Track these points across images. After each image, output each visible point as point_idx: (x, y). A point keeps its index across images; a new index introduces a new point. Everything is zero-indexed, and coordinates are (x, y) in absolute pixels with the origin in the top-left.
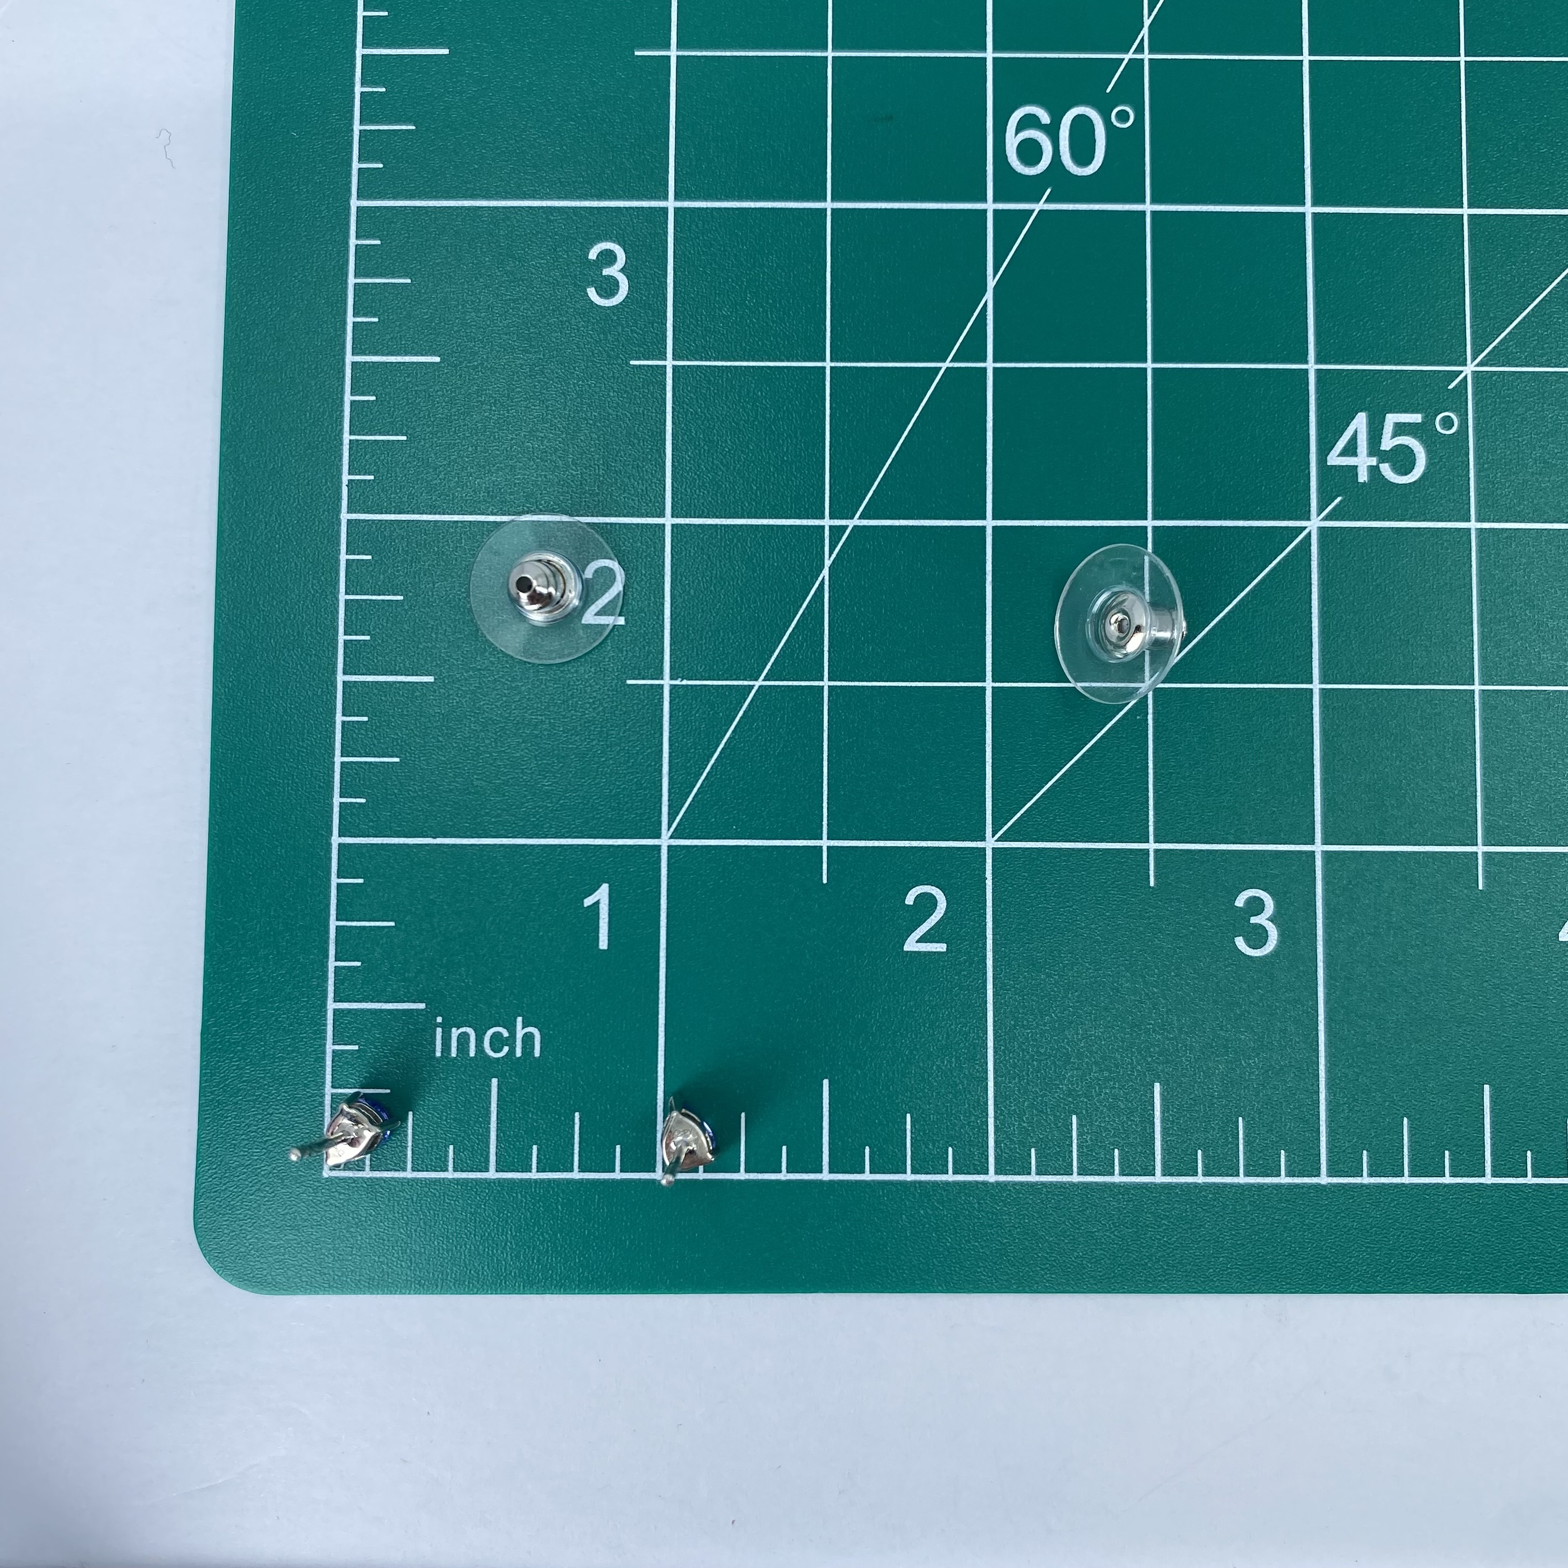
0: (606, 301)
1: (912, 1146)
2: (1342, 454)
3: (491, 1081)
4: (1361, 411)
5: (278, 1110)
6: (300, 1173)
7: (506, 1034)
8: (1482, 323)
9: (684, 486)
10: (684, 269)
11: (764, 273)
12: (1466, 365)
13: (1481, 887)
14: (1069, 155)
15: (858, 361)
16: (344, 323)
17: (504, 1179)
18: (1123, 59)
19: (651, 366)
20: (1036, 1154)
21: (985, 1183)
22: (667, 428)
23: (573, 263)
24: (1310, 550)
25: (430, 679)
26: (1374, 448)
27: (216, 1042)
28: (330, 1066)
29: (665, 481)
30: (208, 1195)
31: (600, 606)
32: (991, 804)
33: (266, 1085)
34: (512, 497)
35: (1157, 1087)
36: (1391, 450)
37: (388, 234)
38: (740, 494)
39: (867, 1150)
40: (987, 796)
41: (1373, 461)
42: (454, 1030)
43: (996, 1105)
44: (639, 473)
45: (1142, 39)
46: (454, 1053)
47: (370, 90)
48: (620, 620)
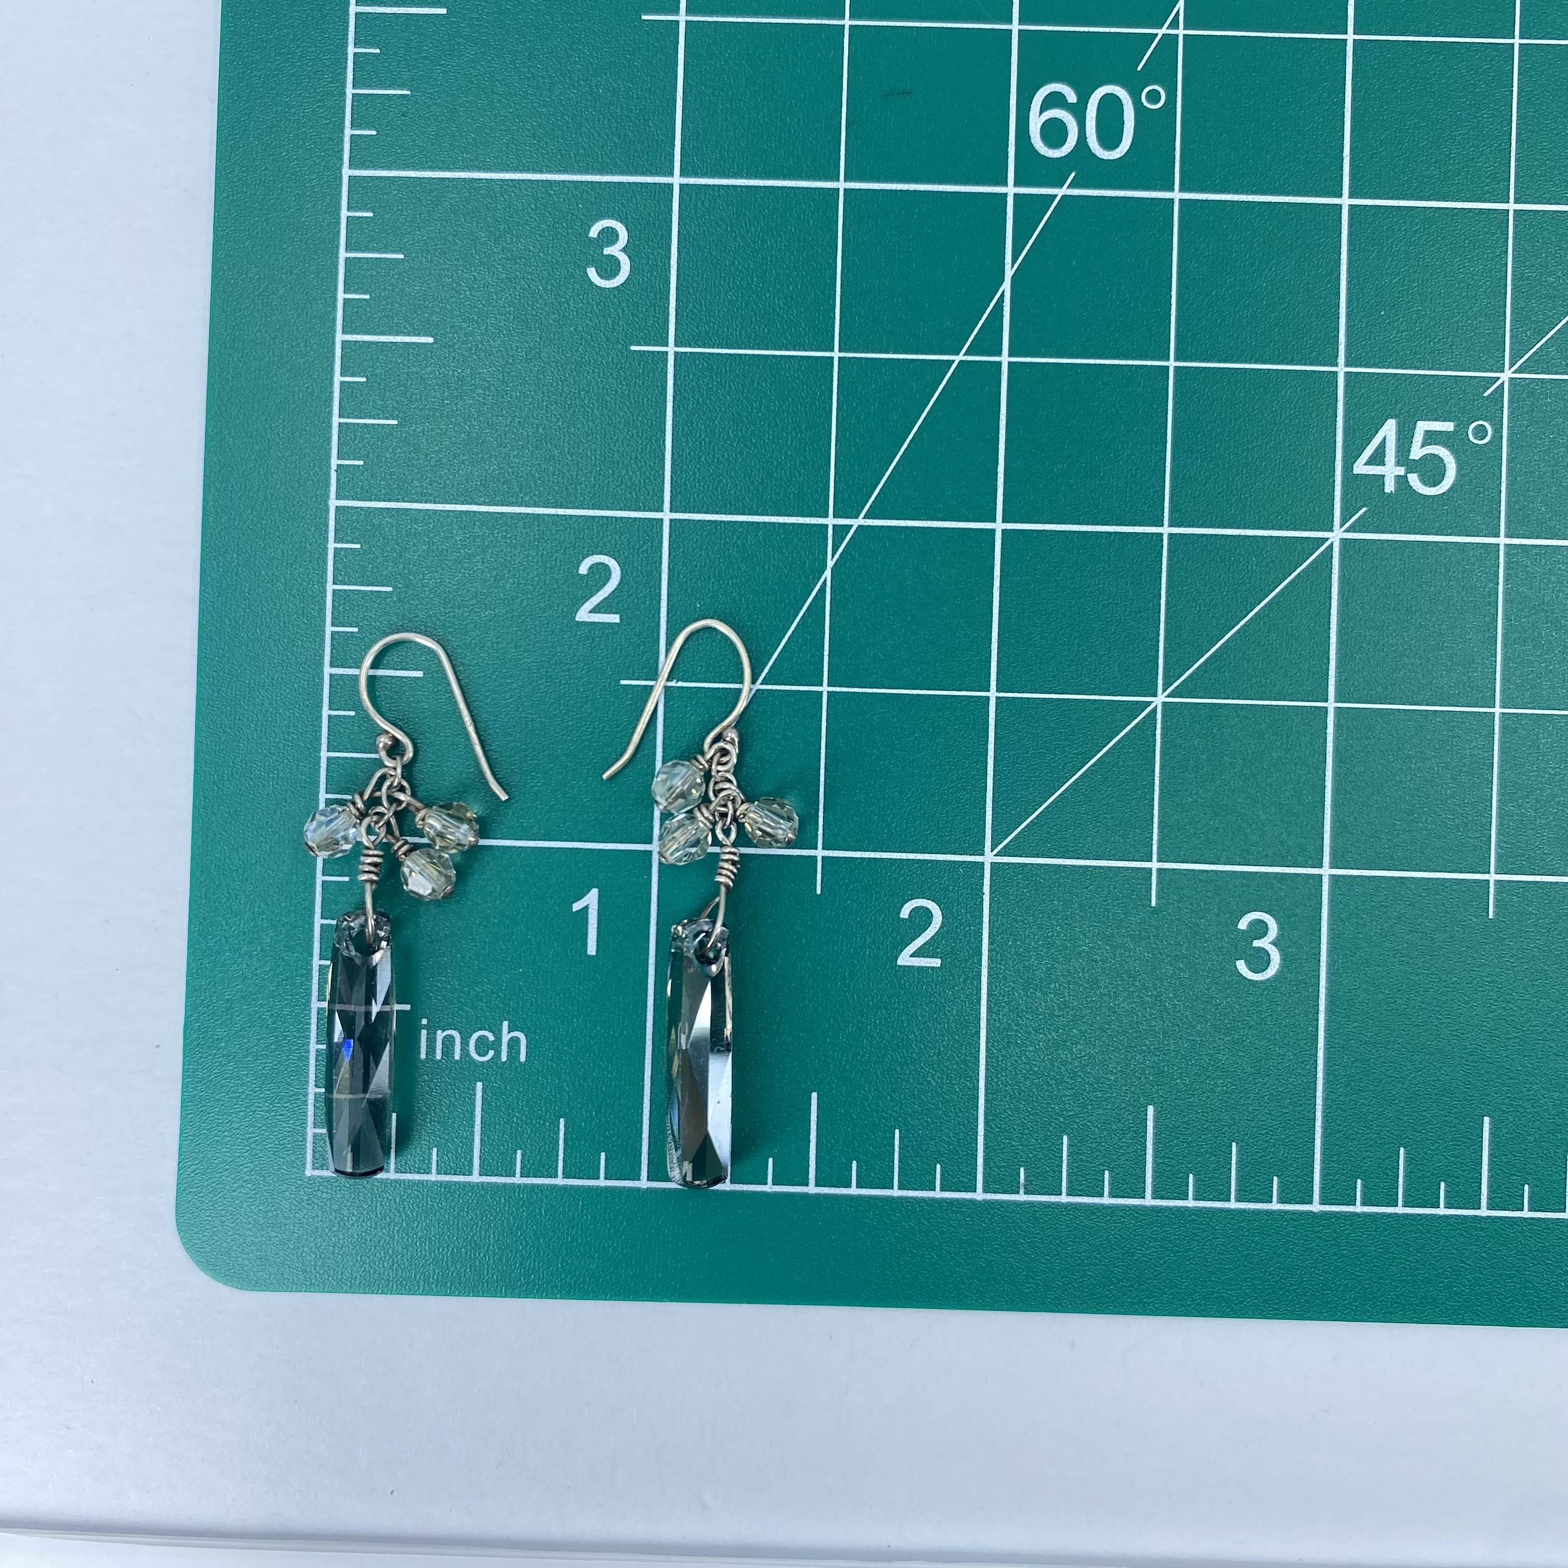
0: (607, 282)
1: (900, 1161)
2: (1369, 463)
3: (475, 1084)
4: (1392, 418)
5: (261, 1107)
6: (283, 1171)
7: (491, 1038)
8: (1522, 327)
9: (683, 480)
10: (689, 250)
11: (772, 256)
12: (1503, 371)
13: (1491, 916)
14: (1095, 136)
15: (867, 352)
16: (335, 299)
17: (488, 1183)
18: (1157, 35)
19: (653, 352)
20: (1025, 1173)
21: (973, 1201)
22: (667, 418)
23: (573, 240)
24: (1331, 563)
25: (419, 674)
26: (1403, 458)
27: (199, 1038)
28: (314, 1066)
29: (663, 473)
30: (190, 1190)
31: (595, 604)
32: (991, 817)
33: (249, 1082)
34: (505, 486)
35: (1151, 1110)
36: (1420, 458)
37: (380, 206)
38: (741, 489)
39: (854, 1164)
40: (987, 809)
41: (1401, 471)
42: (439, 1032)
43: (987, 1123)
44: (637, 466)
45: (1178, 13)
46: (439, 1057)
47: (364, 50)
48: (615, 618)
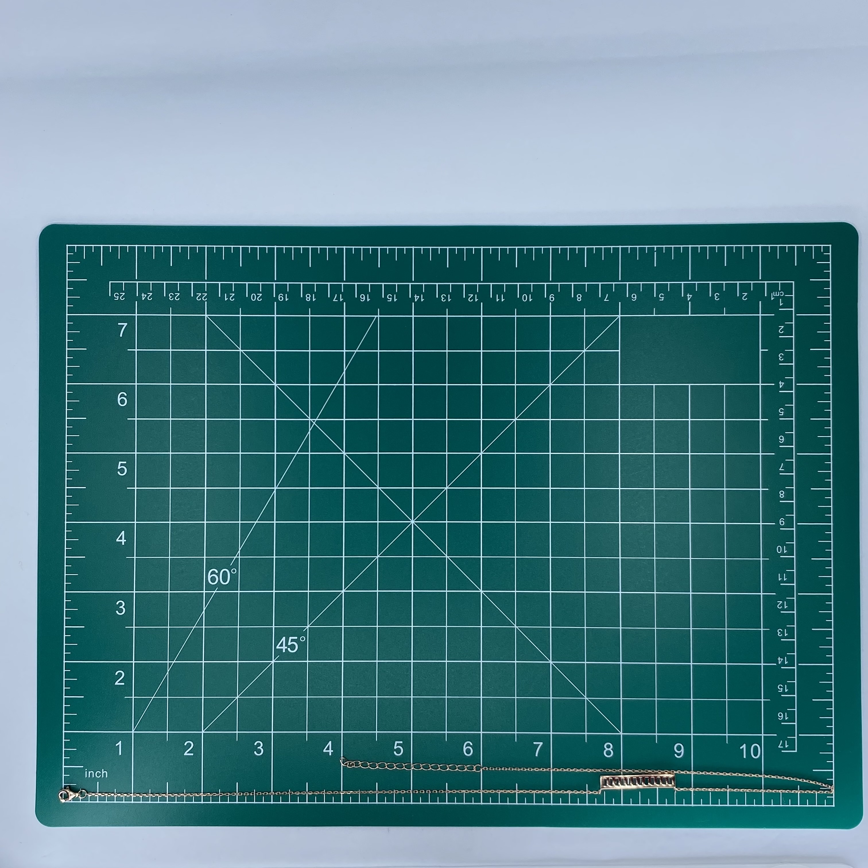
0: (120, 614)
2: (279, 646)
3: (97, 782)
4: (284, 637)
7: (100, 772)
8: (311, 616)
9: (137, 654)
12: (307, 626)
13: (306, 740)
14: (222, 580)
15: (175, 627)
16: (64, 618)
17: (100, 803)
18: (234, 558)
19: (130, 628)
20: (211, 797)
21: (201, 804)
23: (113, 605)
24: (272, 668)
25: (83, 697)
26: (286, 645)
27: (40, 774)
28: (64, 779)
29: (133, 653)
31: (119, 681)
35: (237, 782)
36: (290, 645)
37: (72, 599)
40: (202, 722)
41: (286, 648)
42: (89, 772)
44: (127, 651)
45: (239, 553)
46: (89, 777)
47: (68, 566)
48: (123, 684)
